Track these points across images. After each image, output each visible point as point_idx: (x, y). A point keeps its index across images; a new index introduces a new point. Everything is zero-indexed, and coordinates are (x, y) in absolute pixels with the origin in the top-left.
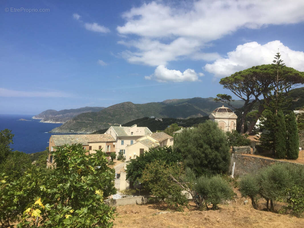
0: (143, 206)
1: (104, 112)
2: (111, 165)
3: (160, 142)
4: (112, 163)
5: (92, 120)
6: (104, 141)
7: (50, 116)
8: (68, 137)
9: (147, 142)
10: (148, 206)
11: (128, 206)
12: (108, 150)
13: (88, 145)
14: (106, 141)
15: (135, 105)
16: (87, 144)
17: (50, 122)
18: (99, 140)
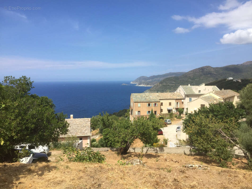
0: (190, 157)
1: (185, 76)
2: (179, 119)
3: (224, 98)
4: (180, 117)
5: (175, 83)
6: (174, 98)
7: (143, 81)
8: (144, 95)
9: (209, 98)
10: (194, 157)
11: (176, 154)
12: (177, 106)
13: (160, 102)
14: (175, 98)
15: (214, 68)
16: (158, 101)
17: (143, 86)
18: (169, 98)
